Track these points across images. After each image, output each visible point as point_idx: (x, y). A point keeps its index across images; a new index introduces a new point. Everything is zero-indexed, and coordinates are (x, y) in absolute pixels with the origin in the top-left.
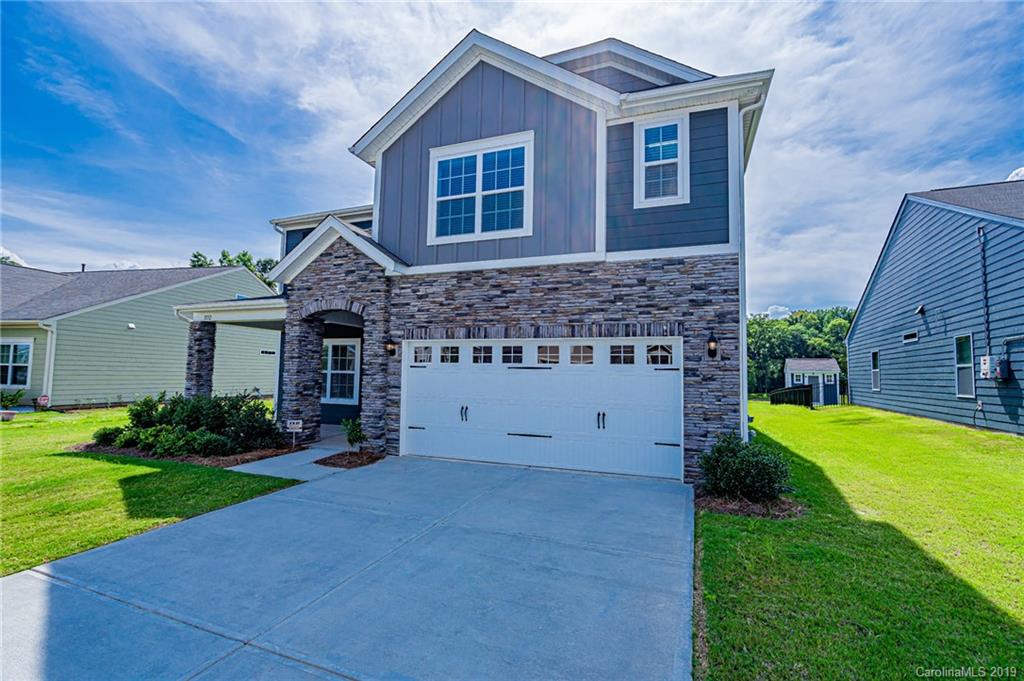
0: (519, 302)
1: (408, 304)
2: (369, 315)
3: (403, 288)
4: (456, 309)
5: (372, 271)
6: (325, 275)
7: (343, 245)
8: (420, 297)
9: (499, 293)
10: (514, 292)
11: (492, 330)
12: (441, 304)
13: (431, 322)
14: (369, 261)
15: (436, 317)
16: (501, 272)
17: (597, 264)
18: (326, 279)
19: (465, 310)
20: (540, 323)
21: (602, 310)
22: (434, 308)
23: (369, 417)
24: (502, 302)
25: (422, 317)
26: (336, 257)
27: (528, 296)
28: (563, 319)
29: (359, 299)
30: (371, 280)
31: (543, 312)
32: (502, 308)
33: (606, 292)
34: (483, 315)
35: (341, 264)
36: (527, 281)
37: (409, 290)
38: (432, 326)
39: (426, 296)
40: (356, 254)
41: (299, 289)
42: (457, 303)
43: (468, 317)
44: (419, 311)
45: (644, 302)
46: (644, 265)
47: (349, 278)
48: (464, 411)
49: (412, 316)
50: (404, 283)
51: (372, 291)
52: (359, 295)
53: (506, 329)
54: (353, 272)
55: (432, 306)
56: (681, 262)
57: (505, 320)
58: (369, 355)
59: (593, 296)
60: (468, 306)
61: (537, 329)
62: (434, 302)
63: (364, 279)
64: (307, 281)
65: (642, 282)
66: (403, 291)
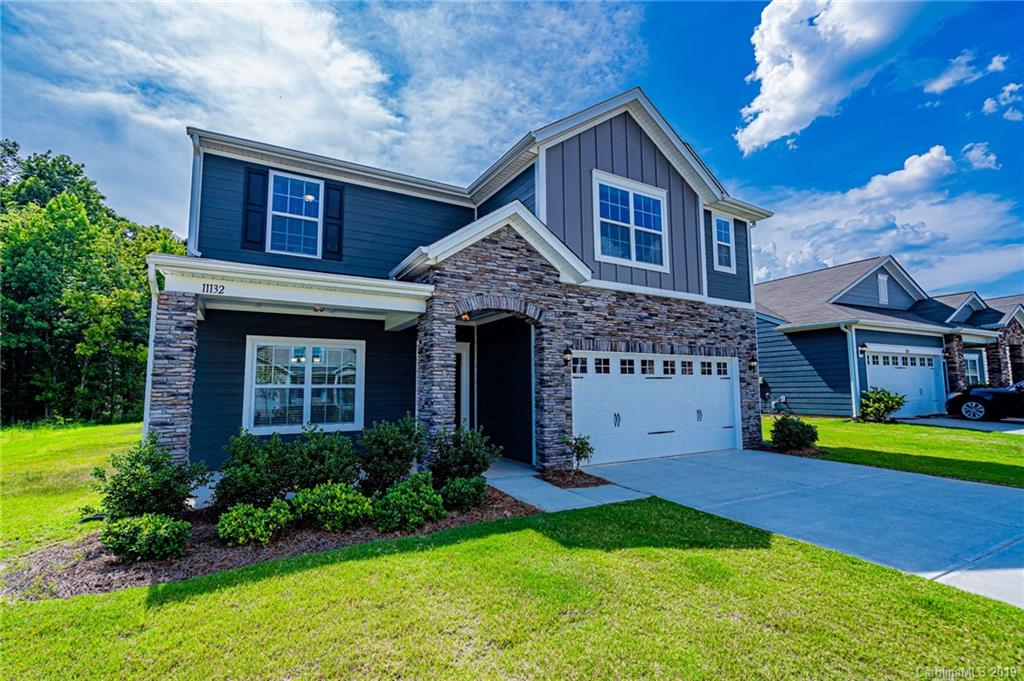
0: (661, 325)
1: (575, 314)
2: (547, 321)
3: (570, 297)
4: (618, 324)
5: (548, 274)
6: (490, 266)
7: (512, 235)
8: (587, 309)
9: (646, 315)
10: (656, 315)
11: (645, 346)
12: (606, 319)
13: (597, 334)
14: (544, 262)
15: (601, 330)
16: (648, 297)
17: (701, 303)
18: (492, 271)
19: (624, 326)
20: (673, 342)
21: (705, 337)
22: (600, 322)
23: (555, 432)
24: (650, 323)
25: (590, 328)
26: (503, 248)
27: (665, 320)
28: (686, 341)
29: (533, 302)
30: (547, 283)
31: (675, 334)
32: (650, 328)
33: (708, 325)
34: (638, 332)
35: (511, 258)
36: (665, 309)
37: (576, 300)
38: (598, 338)
39: (593, 308)
40: (528, 251)
41: (452, 276)
42: (618, 319)
43: (626, 333)
44: (586, 322)
45: (723, 333)
46: (721, 308)
47: (521, 276)
48: (617, 417)
49: (580, 327)
50: (570, 292)
51: (549, 296)
52: (534, 297)
53: (654, 346)
54: (526, 269)
55: (597, 319)
56: (735, 310)
57: (654, 338)
58: (550, 365)
59: (700, 326)
60: (626, 323)
61: (672, 348)
62: (599, 316)
63: (539, 280)
64: (464, 268)
65: (721, 320)
66: (569, 300)
